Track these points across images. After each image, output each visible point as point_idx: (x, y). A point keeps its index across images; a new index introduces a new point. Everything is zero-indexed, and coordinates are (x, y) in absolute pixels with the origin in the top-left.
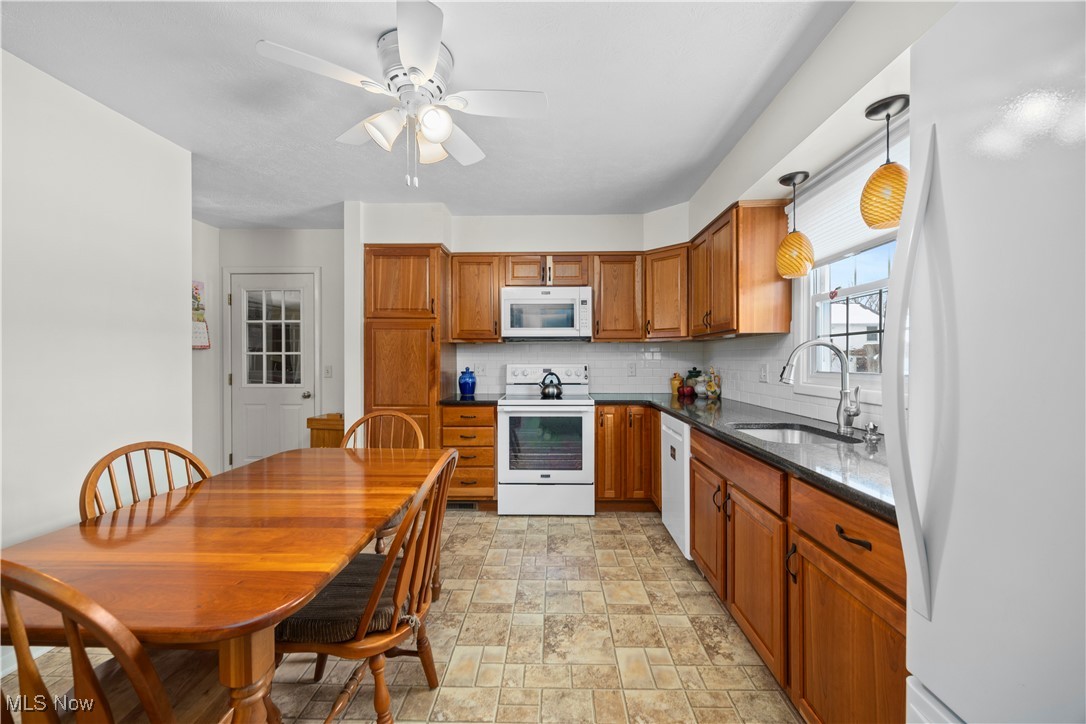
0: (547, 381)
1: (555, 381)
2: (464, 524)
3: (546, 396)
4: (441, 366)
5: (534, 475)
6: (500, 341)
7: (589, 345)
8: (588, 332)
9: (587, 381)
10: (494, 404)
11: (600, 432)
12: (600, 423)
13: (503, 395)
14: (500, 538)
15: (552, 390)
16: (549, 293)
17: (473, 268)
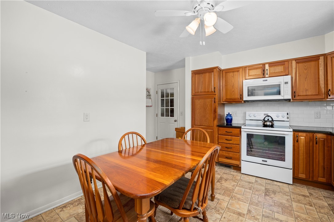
0: (266, 119)
1: (270, 119)
2: (226, 174)
3: (265, 126)
4: (218, 112)
5: (260, 160)
6: (243, 102)
7: (289, 103)
8: (289, 97)
9: (288, 120)
10: (240, 128)
11: (296, 145)
12: (296, 140)
13: (245, 124)
14: (242, 183)
15: (268, 123)
16: (267, 80)
17: (231, 74)
